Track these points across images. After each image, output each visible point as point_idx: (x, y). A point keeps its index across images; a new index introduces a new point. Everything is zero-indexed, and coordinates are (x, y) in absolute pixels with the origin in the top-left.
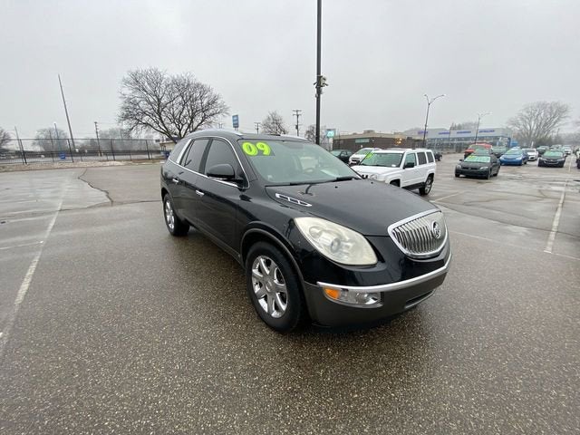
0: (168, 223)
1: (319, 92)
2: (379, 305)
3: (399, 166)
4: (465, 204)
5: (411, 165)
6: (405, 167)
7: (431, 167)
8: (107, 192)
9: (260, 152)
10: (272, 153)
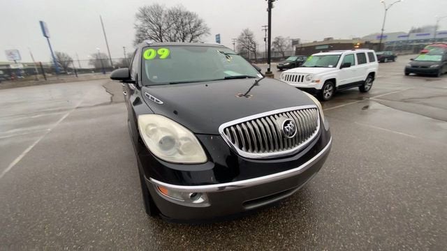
1: (270, 7)
2: (207, 205)
3: (335, 66)
4: (404, 101)
5: (346, 65)
6: (342, 67)
7: (373, 66)
8: (113, 95)
9: (158, 56)
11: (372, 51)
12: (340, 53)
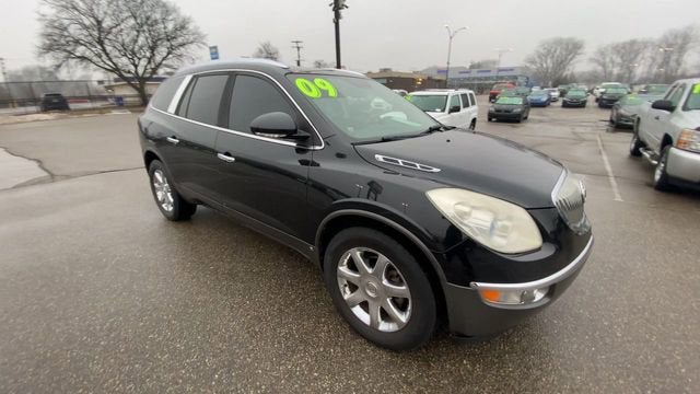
0: (159, 204)
1: (338, 16)
2: (547, 301)
3: (443, 110)
5: (456, 109)
6: (451, 111)
7: (473, 111)
8: (39, 161)
9: (325, 93)
10: (339, 95)
11: (471, 92)
12: (446, 93)
